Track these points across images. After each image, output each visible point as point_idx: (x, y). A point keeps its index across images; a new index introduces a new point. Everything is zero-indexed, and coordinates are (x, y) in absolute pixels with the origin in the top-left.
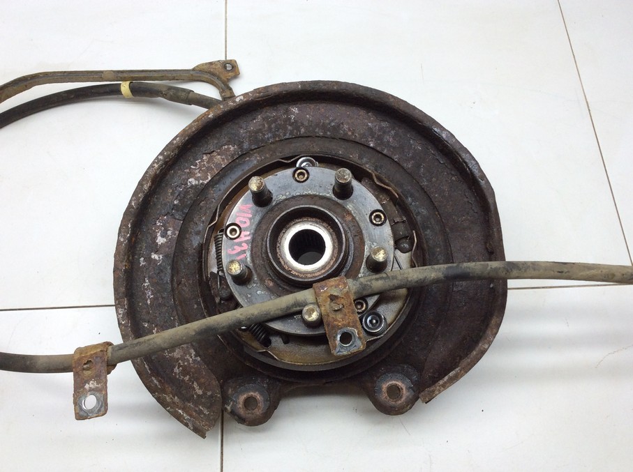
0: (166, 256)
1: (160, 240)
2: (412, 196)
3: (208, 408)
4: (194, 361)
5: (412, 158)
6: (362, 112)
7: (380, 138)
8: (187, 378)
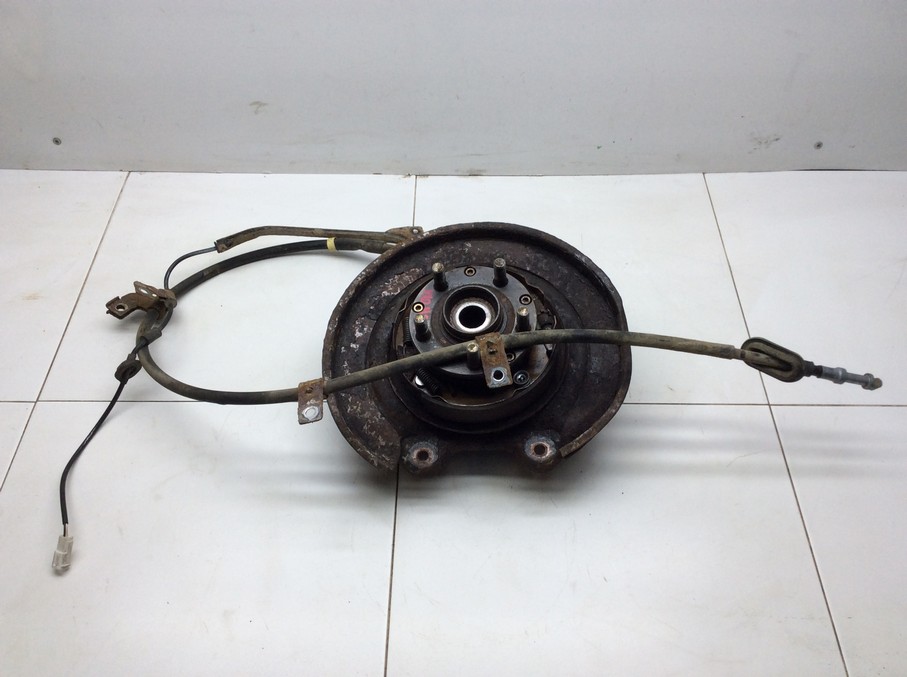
0: (362, 345)
1: (358, 334)
2: (558, 304)
3: (389, 456)
4: (380, 420)
5: (559, 279)
6: (522, 247)
7: (535, 265)
8: (373, 434)
